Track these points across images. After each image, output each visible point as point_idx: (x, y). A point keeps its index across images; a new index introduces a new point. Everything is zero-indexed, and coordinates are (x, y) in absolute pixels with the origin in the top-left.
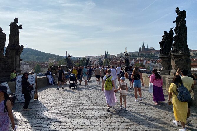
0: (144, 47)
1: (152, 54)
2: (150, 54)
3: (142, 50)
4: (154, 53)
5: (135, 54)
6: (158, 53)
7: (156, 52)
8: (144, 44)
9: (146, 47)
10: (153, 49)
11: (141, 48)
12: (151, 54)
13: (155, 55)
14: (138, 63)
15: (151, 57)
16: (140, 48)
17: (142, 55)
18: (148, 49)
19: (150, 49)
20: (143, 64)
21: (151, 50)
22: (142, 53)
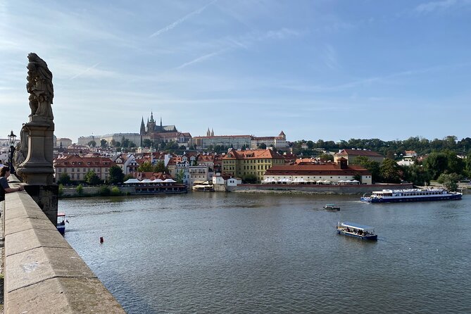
0: (152, 123)
1: (172, 143)
2: (167, 141)
3: (146, 131)
4: (176, 139)
5: (131, 139)
6: (185, 139)
7: (181, 138)
8: (152, 117)
9: (158, 124)
10: (175, 130)
11: (146, 126)
12: (169, 141)
13: (180, 145)
14: (146, 162)
15: (170, 148)
16: (143, 124)
17: (147, 144)
18: (161, 129)
19: (166, 129)
20: (162, 165)
21: (168, 131)
22: (149, 138)
